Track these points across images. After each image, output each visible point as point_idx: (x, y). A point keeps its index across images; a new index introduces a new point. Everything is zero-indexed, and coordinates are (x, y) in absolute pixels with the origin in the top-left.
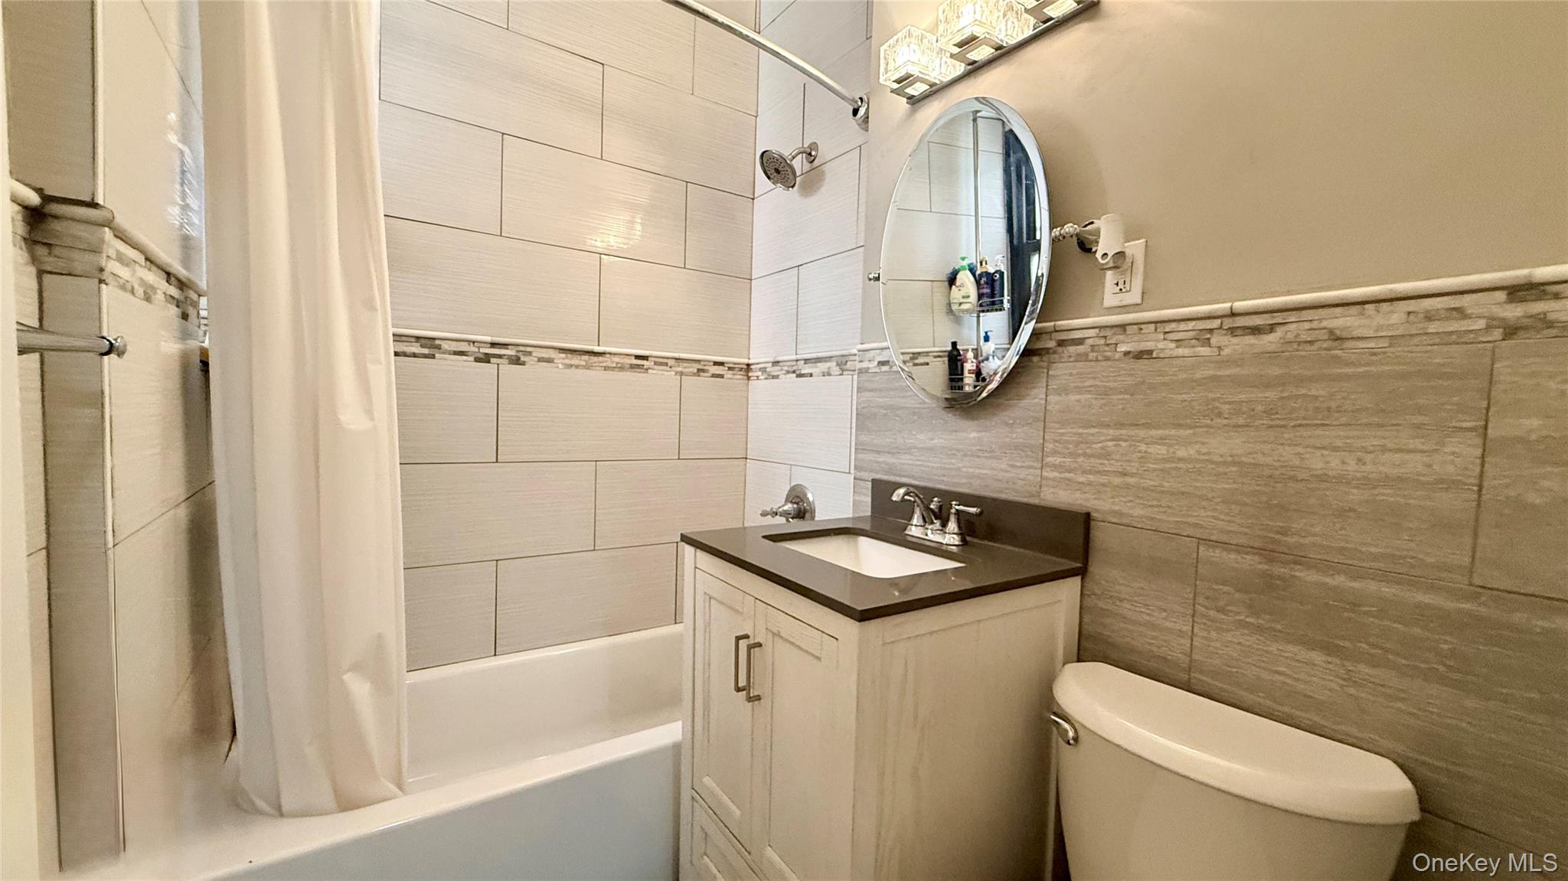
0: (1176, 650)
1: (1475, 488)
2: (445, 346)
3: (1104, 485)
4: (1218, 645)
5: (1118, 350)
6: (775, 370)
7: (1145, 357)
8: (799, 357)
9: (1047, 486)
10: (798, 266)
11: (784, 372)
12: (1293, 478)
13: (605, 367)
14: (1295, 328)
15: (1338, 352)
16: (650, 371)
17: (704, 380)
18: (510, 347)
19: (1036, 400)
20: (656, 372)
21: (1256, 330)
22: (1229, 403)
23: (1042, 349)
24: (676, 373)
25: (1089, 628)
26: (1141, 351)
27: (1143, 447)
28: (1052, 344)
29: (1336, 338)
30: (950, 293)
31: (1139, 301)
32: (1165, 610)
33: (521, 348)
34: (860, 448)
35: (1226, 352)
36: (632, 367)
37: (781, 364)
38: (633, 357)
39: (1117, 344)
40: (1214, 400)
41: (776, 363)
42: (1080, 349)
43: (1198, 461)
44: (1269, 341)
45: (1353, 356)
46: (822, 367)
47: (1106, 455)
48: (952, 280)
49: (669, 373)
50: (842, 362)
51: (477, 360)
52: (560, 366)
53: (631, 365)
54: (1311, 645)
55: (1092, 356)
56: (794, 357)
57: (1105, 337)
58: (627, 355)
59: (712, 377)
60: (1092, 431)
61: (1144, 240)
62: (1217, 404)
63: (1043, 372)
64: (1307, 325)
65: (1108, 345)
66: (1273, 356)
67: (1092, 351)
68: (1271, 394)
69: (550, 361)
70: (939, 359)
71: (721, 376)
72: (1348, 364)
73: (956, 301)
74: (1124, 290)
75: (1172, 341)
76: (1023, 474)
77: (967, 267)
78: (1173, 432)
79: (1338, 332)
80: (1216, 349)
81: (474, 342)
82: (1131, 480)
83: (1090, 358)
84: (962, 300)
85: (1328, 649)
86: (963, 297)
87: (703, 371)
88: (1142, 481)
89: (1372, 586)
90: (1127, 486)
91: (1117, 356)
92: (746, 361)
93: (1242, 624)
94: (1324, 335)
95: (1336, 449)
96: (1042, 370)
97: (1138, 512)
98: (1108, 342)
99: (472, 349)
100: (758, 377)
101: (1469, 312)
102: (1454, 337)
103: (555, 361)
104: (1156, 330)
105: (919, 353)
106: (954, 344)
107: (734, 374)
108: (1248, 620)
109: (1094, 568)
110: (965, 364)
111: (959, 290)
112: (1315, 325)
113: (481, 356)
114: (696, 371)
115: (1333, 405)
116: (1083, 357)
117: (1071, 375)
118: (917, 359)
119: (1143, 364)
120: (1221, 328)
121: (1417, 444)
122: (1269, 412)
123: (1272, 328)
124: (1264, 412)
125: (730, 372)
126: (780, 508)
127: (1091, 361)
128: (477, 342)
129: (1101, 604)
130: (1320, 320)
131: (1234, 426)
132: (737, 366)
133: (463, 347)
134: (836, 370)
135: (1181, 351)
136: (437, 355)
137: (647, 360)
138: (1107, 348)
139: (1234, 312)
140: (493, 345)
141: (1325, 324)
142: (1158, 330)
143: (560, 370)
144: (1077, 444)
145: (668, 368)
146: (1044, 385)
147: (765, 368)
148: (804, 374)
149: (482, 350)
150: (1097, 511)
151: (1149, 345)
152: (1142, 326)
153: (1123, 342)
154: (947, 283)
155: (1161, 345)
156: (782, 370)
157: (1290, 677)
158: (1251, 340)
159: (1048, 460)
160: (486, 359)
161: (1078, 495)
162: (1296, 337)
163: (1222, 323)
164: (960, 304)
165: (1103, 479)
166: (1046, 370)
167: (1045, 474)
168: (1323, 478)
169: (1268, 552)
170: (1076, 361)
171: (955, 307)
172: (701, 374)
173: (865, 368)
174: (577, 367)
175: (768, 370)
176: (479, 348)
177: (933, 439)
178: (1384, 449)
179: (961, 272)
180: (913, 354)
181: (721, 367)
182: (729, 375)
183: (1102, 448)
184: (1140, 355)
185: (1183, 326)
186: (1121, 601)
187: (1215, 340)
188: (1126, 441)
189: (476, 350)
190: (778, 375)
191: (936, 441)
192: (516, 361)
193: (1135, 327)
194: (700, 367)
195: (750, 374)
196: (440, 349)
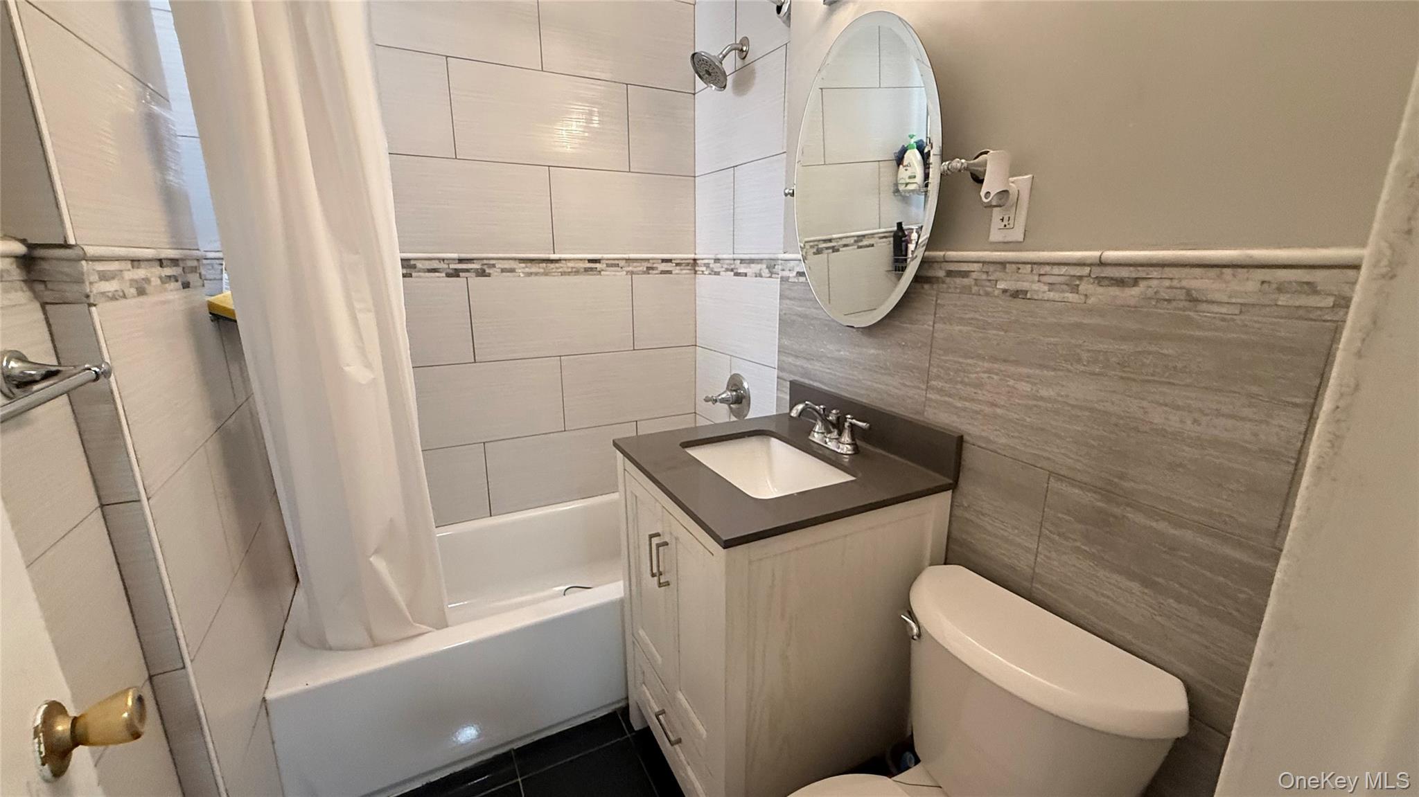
0: (1023, 563)
1: (1293, 462)
2: (419, 265)
3: (977, 412)
4: (1056, 563)
5: (998, 287)
6: (716, 267)
7: (1020, 296)
8: (736, 256)
9: (930, 406)
10: (734, 167)
11: (724, 269)
12: (1137, 430)
13: (561, 272)
14: (1156, 284)
15: (1191, 314)
16: (602, 273)
17: (654, 277)
18: (475, 261)
19: (926, 326)
20: (610, 272)
21: (1120, 282)
22: (1089, 351)
23: (933, 277)
24: (627, 272)
25: (955, 533)
26: (1017, 291)
27: (1011, 382)
28: (941, 274)
29: (1193, 299)
30: (897, 171)
31: (1022, 240)
32: (1017, 529)
33: (485, 262)
34: (782, 350)
35: (1091, 301)
36: (586, 270)
37: (721, 262)
38: (587, 262)
39: (997, 281)
40: (1076, 346)
41: (717, 260)
42: (966, 281)
43: (1056, 401)
44: (1132, 294)
45: (1204, 319)
46: (755, 268)
47: (979, 385)
48: (900, 159)
49: (620, 273)
50: (771, 265)
51: (448, 275)
52: (522, 275)
53: (585, 268)
54: (1131, 576)
55: (975, 289)
56: (731, 256)
57: (987, 273)
58: (581, 260)
59: (661, 273)
60: (969, 361)
61: (1029, 176)
62: (1078, 351)
63: (933, 300)
64: (1167, 283)
65: (990, 280)
66: (1131, 310)
67: (976, 284)
68: (1127, 347)
69: (512, 270)
70: (884, 240)
71: (669, 272)
72: (1199, 327)
73: (903, 181)
74: (1008, 226)
75: (1045, 283)
76: (911, 392)
77: (915, 146)
78: (1038, 372)
79: (1194, 294)
80: (1082, 297)
81: (443, 260)
82: (999, 411)
83: (973, 291)
84: (908, 181)
85: (1146, 582)
86: (910, 177)
87: (652, 268)
88: (1007, 413)
89: (1188, 535)
90: (996, 416)
91: (996, 292)
92: (692, 256)
93: (1077, 550)
94: (1181, 295)
95: (1178, 408)
96: (931, 298)
97: (1003, 440)
98: (990, 278)
99: (442, 266)
100: (703, 271)
101: (1319, 288)
102: (1301, 312)
103: (517, 271)
104: (1032, 271)
105: (864, 236)
106: (900, 225)
107: (681, 270)
108: (1083, 547)
109: (964, 484)
110: (909, 245)
111: (906, 170)
112: (1175, 283)
113: (451, 271)
114: (645, 269)
115: (1180, 365)
116: (966, 290)
117: (956, 305)
118: (862, 241)
119: (1019, 303)
120: (1090, 275)
121: (1247, 412)
122: (1122, 365)
123: (1136, 282)
124: (1119, 364)
125: (678, 268)
126: (719, 395)
127: (973, 294)
128: (447, 259)
129: (967, 515)
130: (1180, 280)
131: (1090, 374)
132: (684, 261)
133: (435, 265)
134: (766, 272)
135: (1052, 295)
136: (413, 274)
137: (600, 262)
138: (988, 284)
139: (1103, 262)
140: (461, 261)
141: (1184, 283)
142: (1034, 272)
143: (520, 279)
144: (957, 371)
145: (619, 269)
146: (933, 312)
147: (709, 264)
148: (740, 273)
149: (452, 266)
150: (969, 434)
151: (1024, 285)
152: (1020, 266)
153: (1003, 280)
154: (895, 163)
155: (1035, 287)
156: (722, 267)
157: (1112, 600)
158: (1114, 291)
159: (933, 383)
160: (456, 274)
161: (955, 418)
162: (1156, 293)
163: (1090, 271)
164: (907, 184)
165: (976, 407)
166: (935, 299)
167: (928, 395)
168: (1162, 433)
169: (1108, 492)
170: (960, 293)
171: (901, 188)
172: (651, 272)
173: (786, 277)
174: (536, 274)
175: (711, 266)
176: (448, 264)
177: (840, 351)
178: (1219, 414)
179: (908, 152)
180: (858, 236)
181: (670, 264)
182: (676, 270)
183: (976, 377)
184: (1016, 294)
185: (1056, 270)
186: (983, 515)
187: (1084, 287)
188: (997, 374)
189: (446, 266)
190: (719, 272)
191: (842, 353)
192: (482, 273)
193: (1014, 266)
194: (649, 265)
195: (697, 268)
196: (415, 268)
